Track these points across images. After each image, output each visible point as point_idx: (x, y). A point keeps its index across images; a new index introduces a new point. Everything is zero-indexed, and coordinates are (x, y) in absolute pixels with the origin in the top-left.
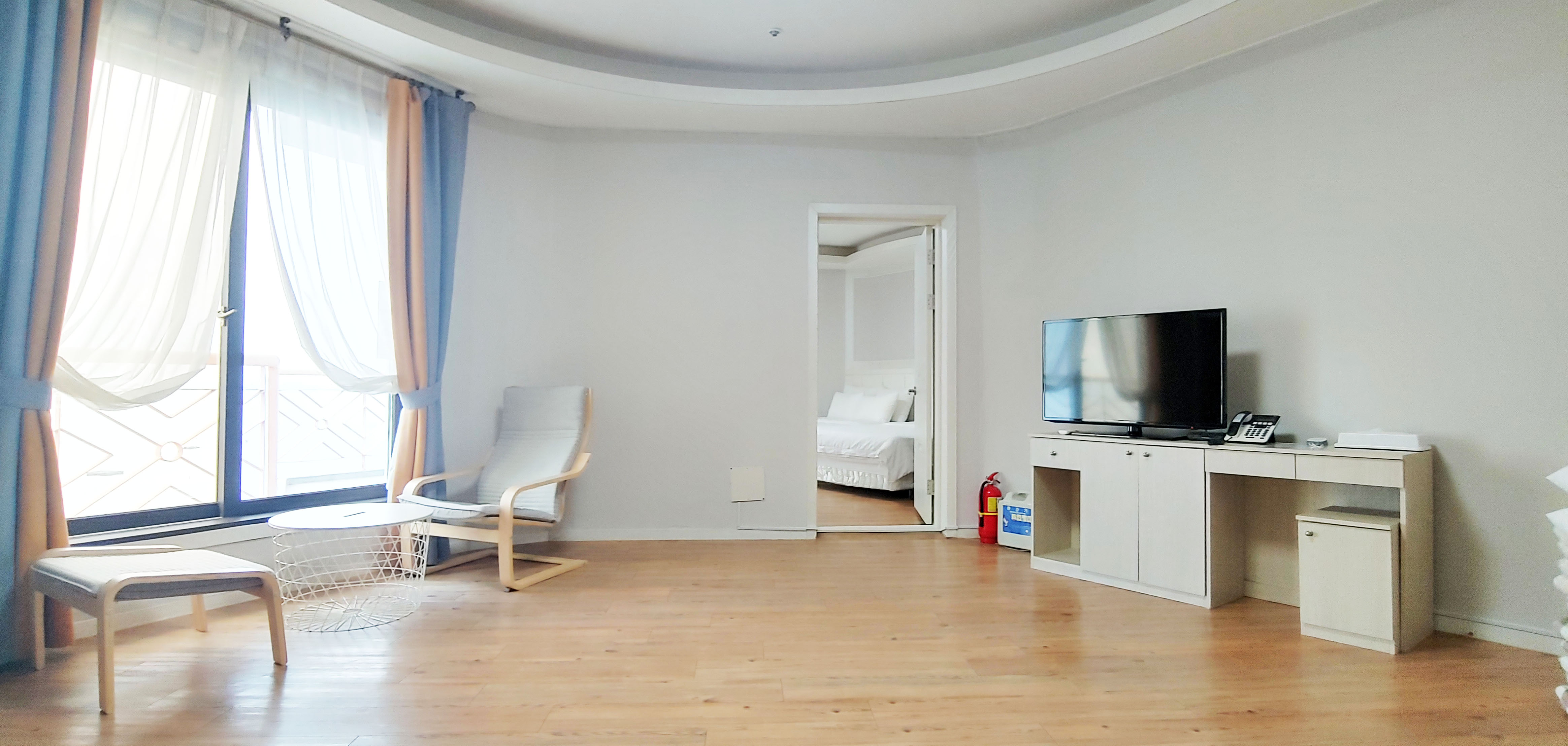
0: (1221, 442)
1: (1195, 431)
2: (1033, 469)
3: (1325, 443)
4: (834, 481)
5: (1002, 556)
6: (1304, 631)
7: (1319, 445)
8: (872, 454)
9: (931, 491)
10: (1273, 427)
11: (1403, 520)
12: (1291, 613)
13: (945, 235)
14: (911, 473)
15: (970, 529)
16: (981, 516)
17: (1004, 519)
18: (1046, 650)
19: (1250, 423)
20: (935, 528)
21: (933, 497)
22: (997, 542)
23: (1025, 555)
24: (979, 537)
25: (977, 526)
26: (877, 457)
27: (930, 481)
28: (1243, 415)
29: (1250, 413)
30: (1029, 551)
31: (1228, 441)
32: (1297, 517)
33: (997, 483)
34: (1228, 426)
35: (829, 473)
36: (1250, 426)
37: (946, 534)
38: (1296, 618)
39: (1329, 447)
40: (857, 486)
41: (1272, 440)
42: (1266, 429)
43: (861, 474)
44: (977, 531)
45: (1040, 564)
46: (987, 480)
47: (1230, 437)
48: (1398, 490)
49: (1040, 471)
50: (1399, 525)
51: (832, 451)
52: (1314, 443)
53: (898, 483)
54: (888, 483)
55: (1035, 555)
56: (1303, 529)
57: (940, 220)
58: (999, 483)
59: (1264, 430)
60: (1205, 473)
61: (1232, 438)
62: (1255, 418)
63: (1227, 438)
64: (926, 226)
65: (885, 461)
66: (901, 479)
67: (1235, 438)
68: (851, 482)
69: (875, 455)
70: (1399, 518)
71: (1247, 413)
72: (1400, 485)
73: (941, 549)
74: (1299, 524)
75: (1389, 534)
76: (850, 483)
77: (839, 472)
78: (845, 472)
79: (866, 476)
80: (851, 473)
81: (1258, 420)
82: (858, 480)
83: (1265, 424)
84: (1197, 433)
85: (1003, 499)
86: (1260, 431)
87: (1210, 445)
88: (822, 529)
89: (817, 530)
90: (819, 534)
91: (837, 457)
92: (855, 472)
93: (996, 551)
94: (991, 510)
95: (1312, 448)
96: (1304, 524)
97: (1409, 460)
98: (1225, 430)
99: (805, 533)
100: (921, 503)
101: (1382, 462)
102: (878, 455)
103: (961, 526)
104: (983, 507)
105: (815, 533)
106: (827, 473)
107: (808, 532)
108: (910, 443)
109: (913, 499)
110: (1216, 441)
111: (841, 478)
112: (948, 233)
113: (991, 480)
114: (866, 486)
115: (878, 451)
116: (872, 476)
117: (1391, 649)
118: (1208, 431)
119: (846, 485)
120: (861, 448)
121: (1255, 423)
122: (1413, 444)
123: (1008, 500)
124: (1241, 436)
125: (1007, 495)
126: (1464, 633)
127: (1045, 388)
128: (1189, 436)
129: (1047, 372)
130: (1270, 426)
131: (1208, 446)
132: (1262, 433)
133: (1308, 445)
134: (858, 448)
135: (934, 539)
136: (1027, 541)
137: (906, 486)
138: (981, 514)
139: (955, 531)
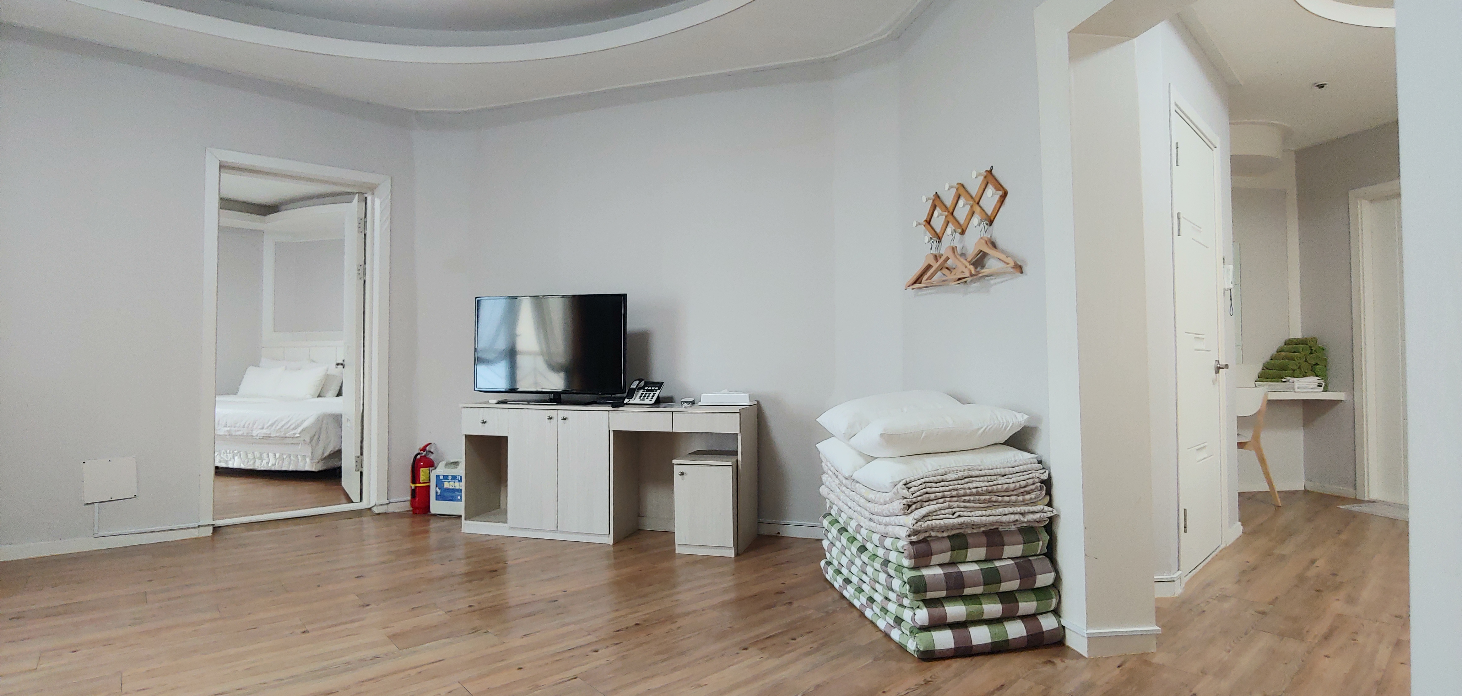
0: (622, 405)
1: (602, 396)
2: (464, 438)
3: (693, 403)
4: (243, 466)
5: (434, 525)
6: (679, 550)
7: (689, 404)
8: (292, 432)
9: (359, 466)
10: (659, 391)
11: (739, 457)
12: (669, 536)
13: (377, 205)
14: (337, 451)
15: (402, 501)
16: (413, 488)
17: (438, 489)
18: (472, 608)
19: (643, 388)
20: (364, 505)
21: (361, 473)
22: (430, 512)
23: (457, 521)
24: (411, 509)
25: (409, 498)
26: (298, 435)
27: (358, 457)
28: (638, 382)
29: (643, 380)
30: (461, 516)
31: (627, 404)
32: (674, 462)
33: (430, 453)
34: (627, 392)
35: (236, 458)
36: (642, 390)
37: (376, 510)
38: (673, 542)
39: (695, 405)
40: (273, 469)
41: (658, 402)
42: (654, 392)
43: (277, 455)
44: (409, 504)
45: (471, 527)
46: (420, 452)
47: (628, 400)
48: (737, 434)
49: (470, 439)
50: (737, 460)
51: (240, 433)
52: (686, 402)
53: (321, 463)
54: (311, 463)
55: (465, 520)
56: (677, 470)
57: (373, 189)
58: (432, 453)
59: (652, 393)
60: (609, 431)
61: (629, 401)
62: (647, 384)
63: (626, 401)
64: (358, 193)
65: (308, 440)
66: (325, 458)
67: (632, 401)
68: (265, 465)
69: (295, 434)
70: (737, 455)
71: (641, 380)
72: (738, 432)
73: (370, 526)
74: (675, 467)
75: (731, 468)
76: (263, 467)
77: (250, 456)
78: (257, 454)
79: (284, 457)
80: (265, 455)
81: (648, 385)
82: (274, 463)
83: (653, 388)
84: (603, 398)
85: (435, 468)
86: (649, 395)
87: (613, 407)
88: (220, 523)
89: (214, 525)
90: (216, 529)
91: (248, 439)
92: (270, 454)
93: (429, 521)
94: (423, 480)
95: (684, 406)
96: (679, 466)
97: (743, 412)
98: (625, 395)
99: (197, 530)
100: (349, 481)
101: (727, 415)
102: (299, 434)
103: (392, 500)
104: (415, 478)
105: (211, 528)
106: (234, 458)
107: (201, 528)
108: (337, 419)
109: (340, 477)
110: (618, 404)
111: (252, 462)
112: (381, 203)
113: (424, 451)
114: (284, 469)
115: (300, 429)
116: (292, 457)
117: (732, 554)
118: (613, 396)
119: (259, 469)
120: (278, 428)
121: (646, 388)
122: (745, 400)
123: (441, 470)
124: (636, 400)
125: (440, 464)
126: (774, 533)
127: (478, 360)
128: (598, 401)
129: (481, 346)
130: (657, 390)
131: (610, 408)
132: (651, 395)
133: (682, 404)
134: (273, 427)
135: (361, 517)
136: (458, 507)
137: (331, 464)
138: (413, 486)
139: (386, 506)
